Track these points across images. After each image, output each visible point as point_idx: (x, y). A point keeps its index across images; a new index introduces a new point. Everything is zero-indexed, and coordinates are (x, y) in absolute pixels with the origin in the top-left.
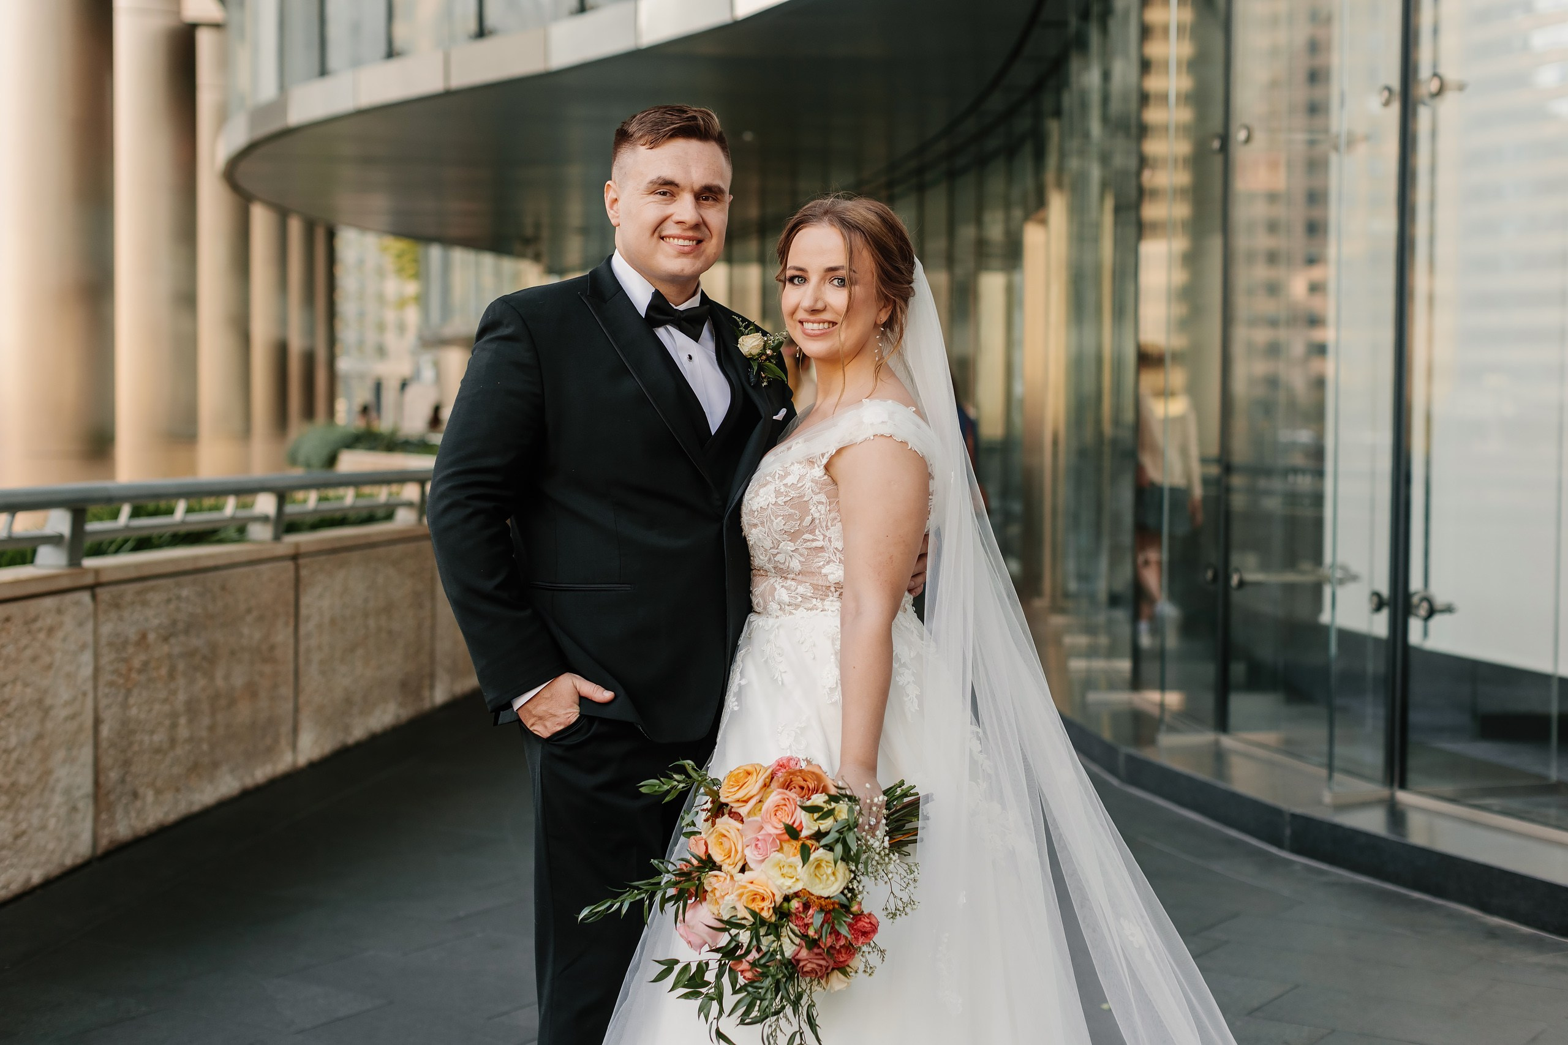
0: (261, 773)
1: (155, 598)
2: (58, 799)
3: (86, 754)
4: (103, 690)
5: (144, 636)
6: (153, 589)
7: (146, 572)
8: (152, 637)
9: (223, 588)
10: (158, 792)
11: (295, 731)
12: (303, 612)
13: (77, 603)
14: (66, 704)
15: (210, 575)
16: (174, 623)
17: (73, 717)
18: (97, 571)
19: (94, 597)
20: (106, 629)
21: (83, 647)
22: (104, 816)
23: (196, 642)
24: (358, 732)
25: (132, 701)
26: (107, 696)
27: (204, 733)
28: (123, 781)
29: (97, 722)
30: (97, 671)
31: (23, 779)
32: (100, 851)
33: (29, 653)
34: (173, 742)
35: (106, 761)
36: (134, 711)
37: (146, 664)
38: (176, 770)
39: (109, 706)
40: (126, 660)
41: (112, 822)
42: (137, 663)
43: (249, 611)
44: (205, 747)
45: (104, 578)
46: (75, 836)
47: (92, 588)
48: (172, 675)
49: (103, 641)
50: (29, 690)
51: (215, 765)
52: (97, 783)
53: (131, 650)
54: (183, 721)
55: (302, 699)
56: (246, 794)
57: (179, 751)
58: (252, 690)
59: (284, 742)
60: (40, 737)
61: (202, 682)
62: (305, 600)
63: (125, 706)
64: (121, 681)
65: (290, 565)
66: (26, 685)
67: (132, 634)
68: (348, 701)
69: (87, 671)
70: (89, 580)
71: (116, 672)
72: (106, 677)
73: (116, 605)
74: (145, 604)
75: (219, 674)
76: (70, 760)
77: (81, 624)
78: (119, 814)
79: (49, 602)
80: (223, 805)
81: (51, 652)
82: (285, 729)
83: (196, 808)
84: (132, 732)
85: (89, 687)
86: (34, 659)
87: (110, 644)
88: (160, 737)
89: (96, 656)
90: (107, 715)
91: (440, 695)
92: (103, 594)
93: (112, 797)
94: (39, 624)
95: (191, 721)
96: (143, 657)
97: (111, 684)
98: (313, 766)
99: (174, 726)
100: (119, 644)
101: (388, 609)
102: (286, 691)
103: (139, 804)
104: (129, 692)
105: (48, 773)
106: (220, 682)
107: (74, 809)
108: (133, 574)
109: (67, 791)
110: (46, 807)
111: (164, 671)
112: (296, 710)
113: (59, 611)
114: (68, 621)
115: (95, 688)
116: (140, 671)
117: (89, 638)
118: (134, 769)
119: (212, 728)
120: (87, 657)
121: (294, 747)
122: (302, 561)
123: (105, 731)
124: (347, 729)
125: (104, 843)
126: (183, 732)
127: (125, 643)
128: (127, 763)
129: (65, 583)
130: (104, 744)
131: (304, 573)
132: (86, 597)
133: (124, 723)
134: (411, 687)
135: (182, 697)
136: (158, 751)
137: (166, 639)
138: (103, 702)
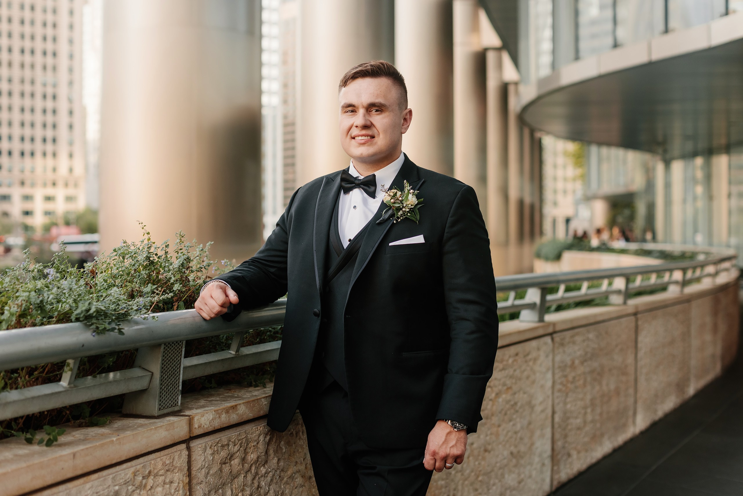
0: (621, 439)
1: (578, 339)
2: (537, 459)
3: (548, 432)
4: (557, 394)
5: (573, 363)
6: (577, 334)
7: (575, 324)
8: (577, 362)
9: (607, 333)
10: (579, 452)
11: (635, 414)
12: (639, 345)
13: (546, 344)
14: (541, 403)
15: (602, 325)
16: (586, 353)
17: (543, 411)
18: (554, 324)
19: (553, 339)
20: (558, 358)
21: (548, 370)
22: (555, 468)
23: (595, 365)
24: (660, 414)
25: (568, 400)
26: (558, 397)
27: (597, 417)
28: (564, 447)
29: (554, 413)
30: (554, 383)
31: (523, 448)
32: (554, 488)
33: (526, 373)
34: (585, 422)
35: (557, 436)
36: (569, 406)
37: (574, 378)
38: (586, 439)
39: (558, 404)
40: (566, 376)
41: (558, 472)
42: (570, 378)
43: (617, 346)
44: (598, 425)
45: (558, 328)
46: (543, 480)
47: (551, 334)
48: (585, 385)
49: (556, 365)
50: (525, 396)
51: (602, 435)
52: (553, 449)
53: (568, 370)
54: (589, 410)
55: (639, 395)
56: (616, 451)
57: (587, 428)
58: (617, 392)
59: (630, 420)
60: (530, 423)
61: (597, 388)
62: (640, 339)
63: (565, 403)
64: (564, 389)
65: (633, 318)
66: (525, 393)
67: (568, 361)
68: (656, 396)
69: (549, 384)
70: (550, 330)
71: (561, 383)
72: (558, 387)
73: (562, 345)
74: (574, 343)
75: (604, 382)
76: (542, 436)
77: (547, 356)
78: (562, 467)
79: (534, 343)
80: (606, 458)
81: (534, 373)
82: (631, 413)
83: (594, 460)
84: (568, 418)
85: (549, 393)
86: (528, 377)
87: (559, 367)
88: (579, 421)
89: (554, 374)
90: (557, 409)
91: (691, 391)
92: (557, 337)
93: (559, 457)
94: (530, 357)
95: (593, 410)
96: (573, 374)
97: (560, 391)
98: (643, 433)
99: (585, 413)
100: (563, 368)
101: (672, 342)
102: (631, 391)
103: (570, 460)
104: (567, 395)
105: (532, 444)
106: (605, 388)
107: (543, 465)
108: (569, 326)
109: (540, 455)
110: (531, 464)
111: (581, 382)
112: (636, 402)
113: (539, 349)
114: (542, 354)
115: (553, 393)
116: (572, 382)
117: (550, 364)
118: (569, 439)
119: (601, 414)
120: (549, 375)
121: (634, 423)
122: (639, 316)
123: (557, 419)
124: (655, 411)
125: (555, 483)
126: (589, 417)
127: (566, 366)
128: (566, 436)
129: (541, 332)
130: (556, 426)
131: (640, 323)
132: (548, 339)
133: (565, 413)
134: (681, 386)
135: (589, 397)
136: (579, 429)
137: (582, 363)
138: (556, 401)
